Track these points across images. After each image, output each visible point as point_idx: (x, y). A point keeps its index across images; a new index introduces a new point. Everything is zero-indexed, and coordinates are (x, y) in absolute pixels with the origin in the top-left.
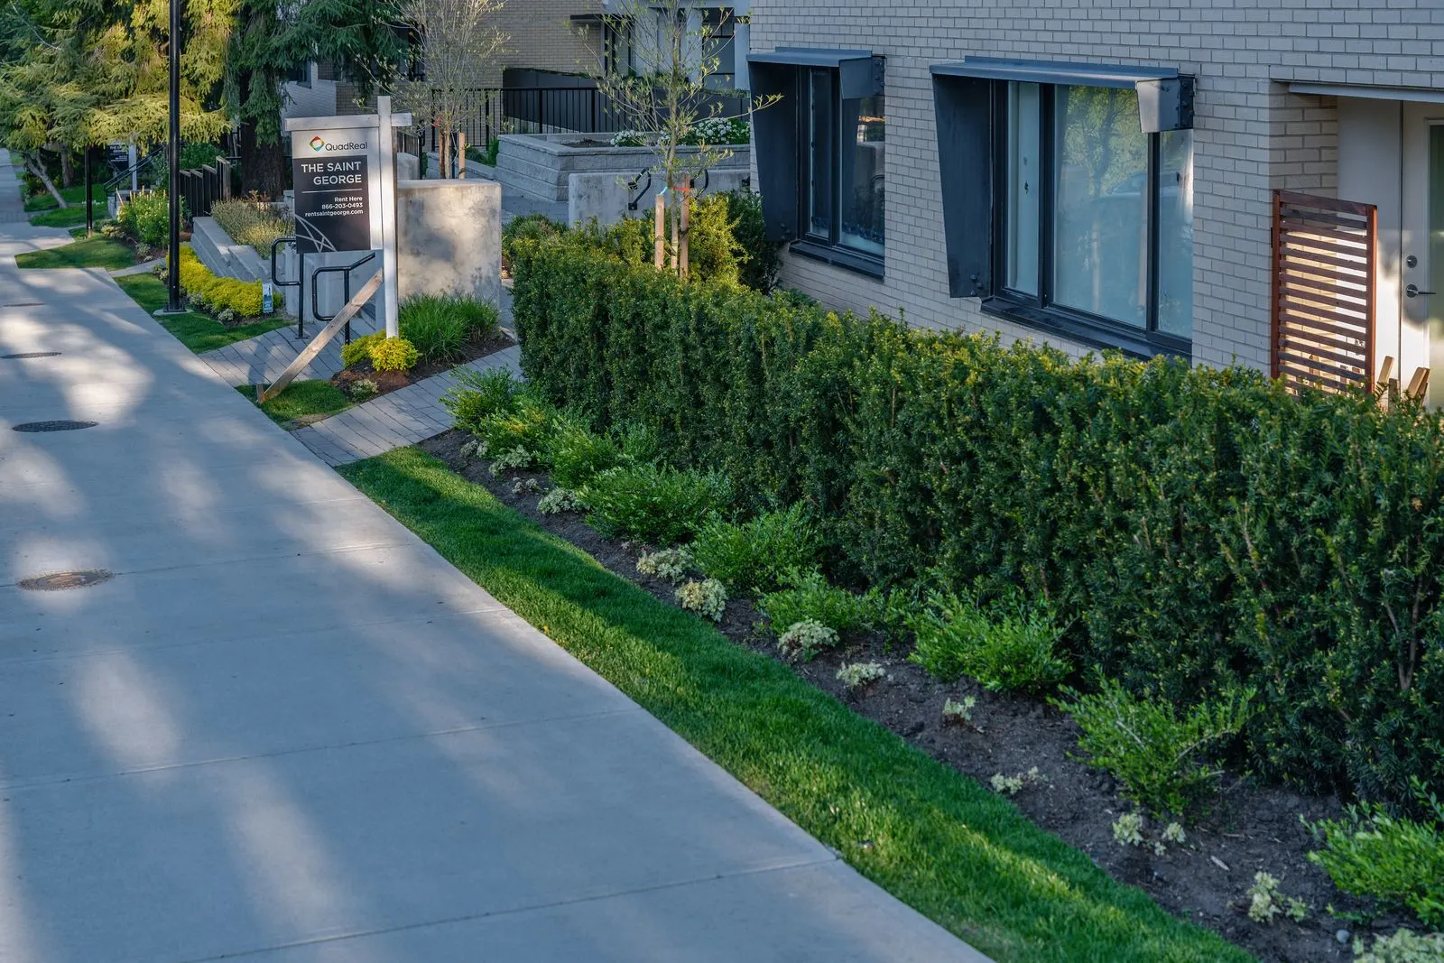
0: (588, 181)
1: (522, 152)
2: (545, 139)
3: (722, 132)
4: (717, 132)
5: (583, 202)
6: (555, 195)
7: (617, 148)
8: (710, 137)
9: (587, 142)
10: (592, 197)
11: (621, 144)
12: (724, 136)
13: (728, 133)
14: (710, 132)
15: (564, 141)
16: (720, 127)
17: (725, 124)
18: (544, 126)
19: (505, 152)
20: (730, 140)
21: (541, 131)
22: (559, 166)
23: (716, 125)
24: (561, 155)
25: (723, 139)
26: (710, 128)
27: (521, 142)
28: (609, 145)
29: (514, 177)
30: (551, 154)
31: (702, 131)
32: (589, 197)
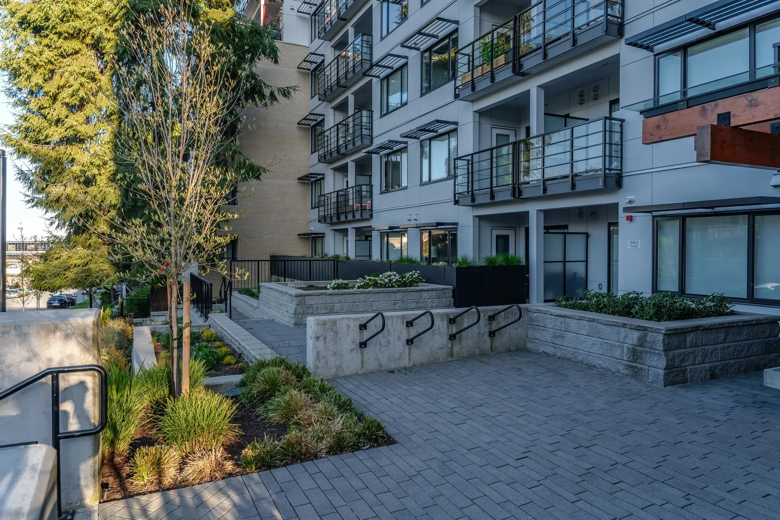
0: (324, 324)
1: (272, 293)
2: (286, 285)
3: (394, 280)
4: (390, 280)
5: (321, 343)
6: (293, 321)
7: (331, 291)
8: (386, 283)
9: (310, 287)
10: (328, 338)
11: (334, 288)
12: (395, 282)
13: (397, 281)
14: (387, 280)
15: (297, 286)
16: (392, 277)
17: (395, 275)
18: (287, 279)
19: (264, 293)
20: (398, 285)
21: (285, 281)
22: (295, 302)
23: (390, 276)
24: (297, 296)
25: (394, 284)
26: (386, 278)
27: (272, 287)
28: (326, 288)
29: (268, 308)
30: (290, 295)
31: (381, 280)
32: (325, 338)
